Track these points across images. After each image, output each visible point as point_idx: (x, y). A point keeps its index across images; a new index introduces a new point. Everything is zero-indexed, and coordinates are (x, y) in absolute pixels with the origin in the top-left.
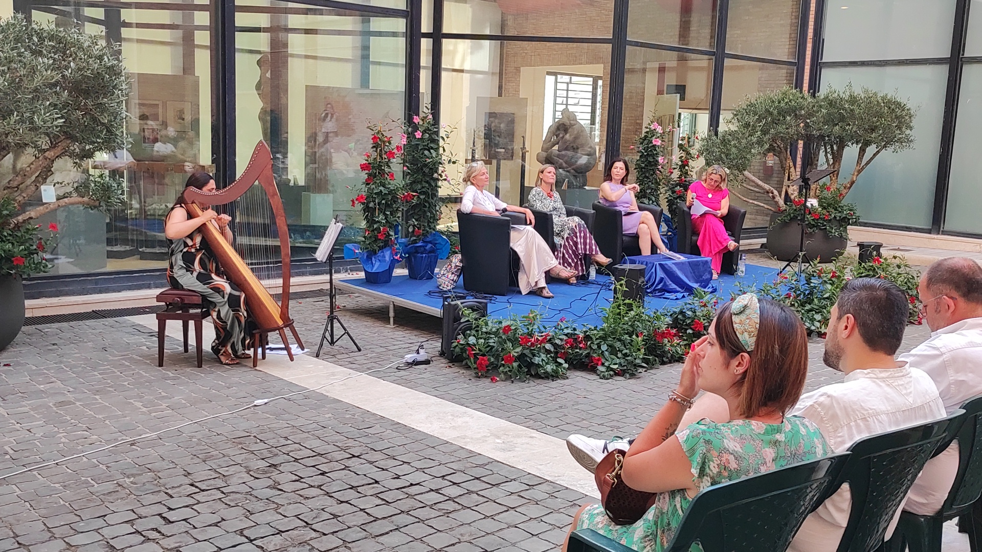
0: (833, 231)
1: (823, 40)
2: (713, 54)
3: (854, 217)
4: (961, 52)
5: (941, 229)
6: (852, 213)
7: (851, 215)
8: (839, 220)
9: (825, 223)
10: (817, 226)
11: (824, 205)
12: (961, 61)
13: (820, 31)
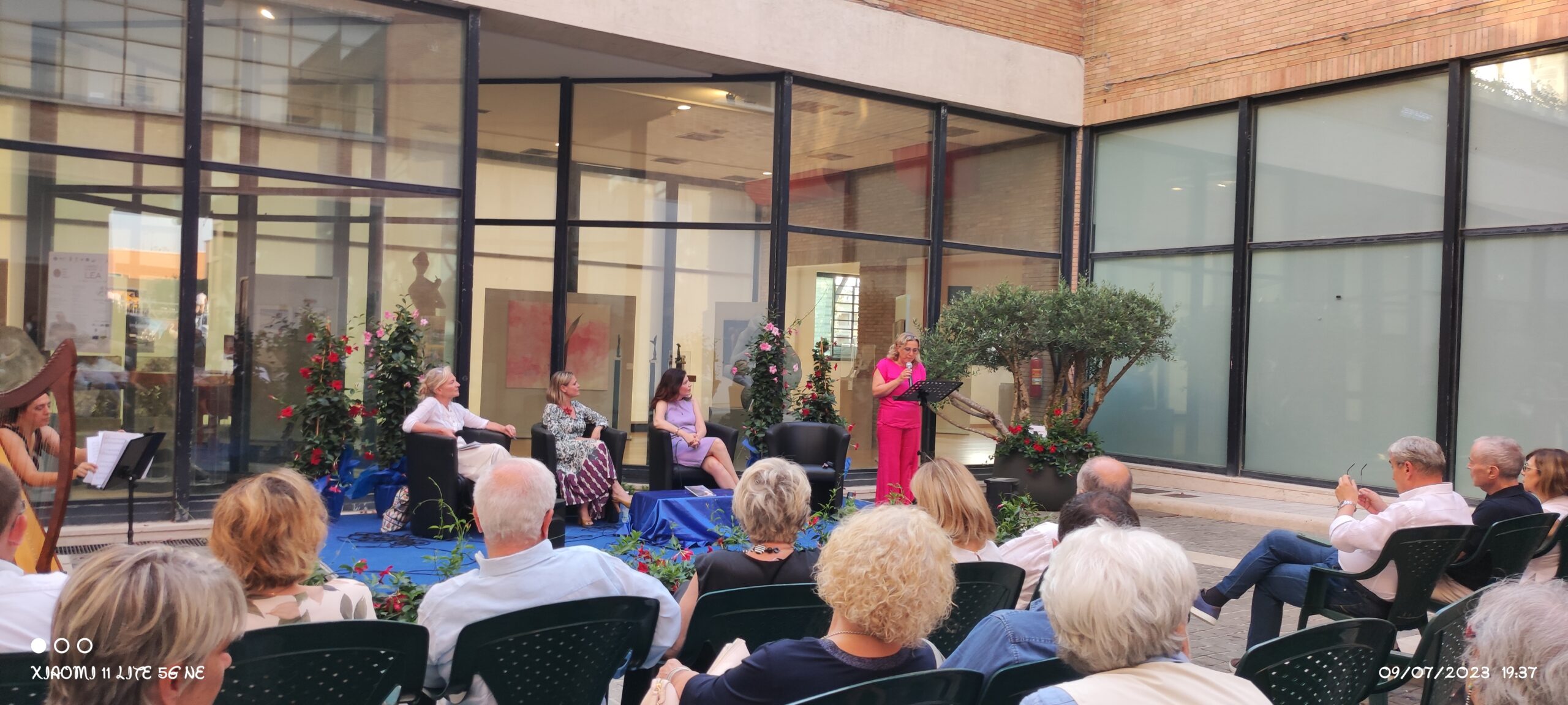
0: (1065, 468)
1: (1094, 226)
2: (928, 243)
3: (1094, 450)
4: (1248, 238)
5: (1240, 469)
6: (1091, 443)
7: (1090, 447)
8: (1075, 454)
9: (1054, 458)
10: (1042, 461)
11: (1054, 433)
12: (1249, 248)
13: (1089, 215)
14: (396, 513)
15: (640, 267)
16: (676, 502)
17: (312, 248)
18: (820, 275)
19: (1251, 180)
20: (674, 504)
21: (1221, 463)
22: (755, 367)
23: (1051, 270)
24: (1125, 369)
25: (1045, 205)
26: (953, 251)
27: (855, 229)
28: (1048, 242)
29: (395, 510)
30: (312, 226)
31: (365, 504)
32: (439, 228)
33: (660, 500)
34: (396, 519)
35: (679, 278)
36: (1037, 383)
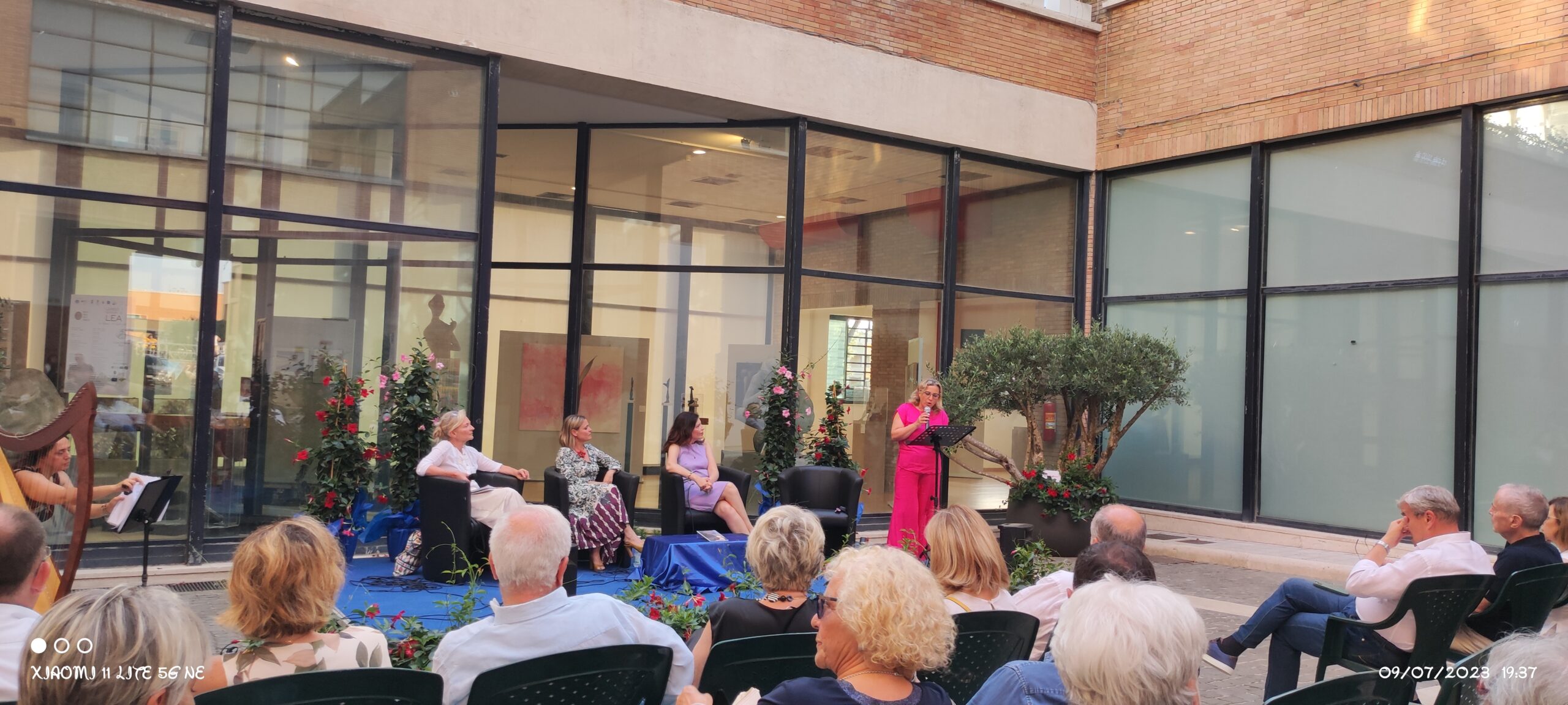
0: (1080, 513)
1: (1107, 270)
2: (940, 286)
3: (1108, 495)
4: (1262, 283)
5: (1256, 515)
6: (1105, 489)
7: (1104, 492)
8: (1089, 499)
9: (1068, 503)
10: (1056, 507)
11: (1067, 478)
12: (1262, 292)
13: (1102, 259)
14: (409, 557)
15: (654, 310)
16: (687, 546)
17: (329, 291)
18: (833, 317)
19: (1264, 225)
20: (686, 549)
21: (1237, 509)
22: (767, 410)
23: (1064, 314)
24: (1139, 413)
25: (1058, 249)
26: (965, 294)
27: (867, 273)
28: (1061, 286)
29: (408, 554)
30: (330, 269)
31: (377, 547)
32: (454, 271)
33: (673, 545)
34: (408, 563)
35: (692, 320)
36: (1051, 427)
